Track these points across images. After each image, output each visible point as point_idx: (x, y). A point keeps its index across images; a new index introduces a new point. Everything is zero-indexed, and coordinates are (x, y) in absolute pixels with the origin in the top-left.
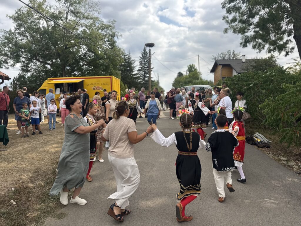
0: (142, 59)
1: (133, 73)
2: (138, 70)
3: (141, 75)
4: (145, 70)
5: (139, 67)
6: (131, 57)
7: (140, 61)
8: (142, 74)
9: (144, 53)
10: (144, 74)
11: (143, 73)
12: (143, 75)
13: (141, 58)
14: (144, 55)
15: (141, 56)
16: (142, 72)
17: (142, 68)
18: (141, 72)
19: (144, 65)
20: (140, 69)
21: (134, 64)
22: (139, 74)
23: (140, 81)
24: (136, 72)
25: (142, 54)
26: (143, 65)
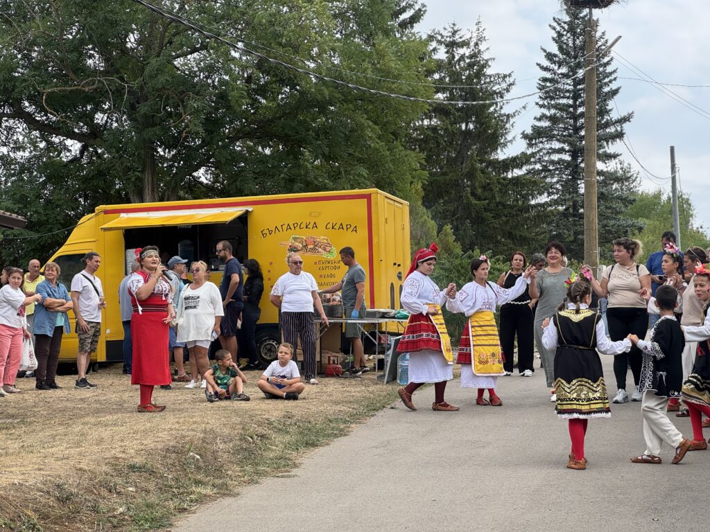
0: (560, 64)
2: (529, 131)
3: (552, 162)
5: (539, 112)
6: (485, 56)
8: (555, 157)
10: (567, 157)
13: (550, 56)
15: (554, 49)
16: (556, 145)
17: (553, 119)
19: (571, 102)
22: (540, 161)
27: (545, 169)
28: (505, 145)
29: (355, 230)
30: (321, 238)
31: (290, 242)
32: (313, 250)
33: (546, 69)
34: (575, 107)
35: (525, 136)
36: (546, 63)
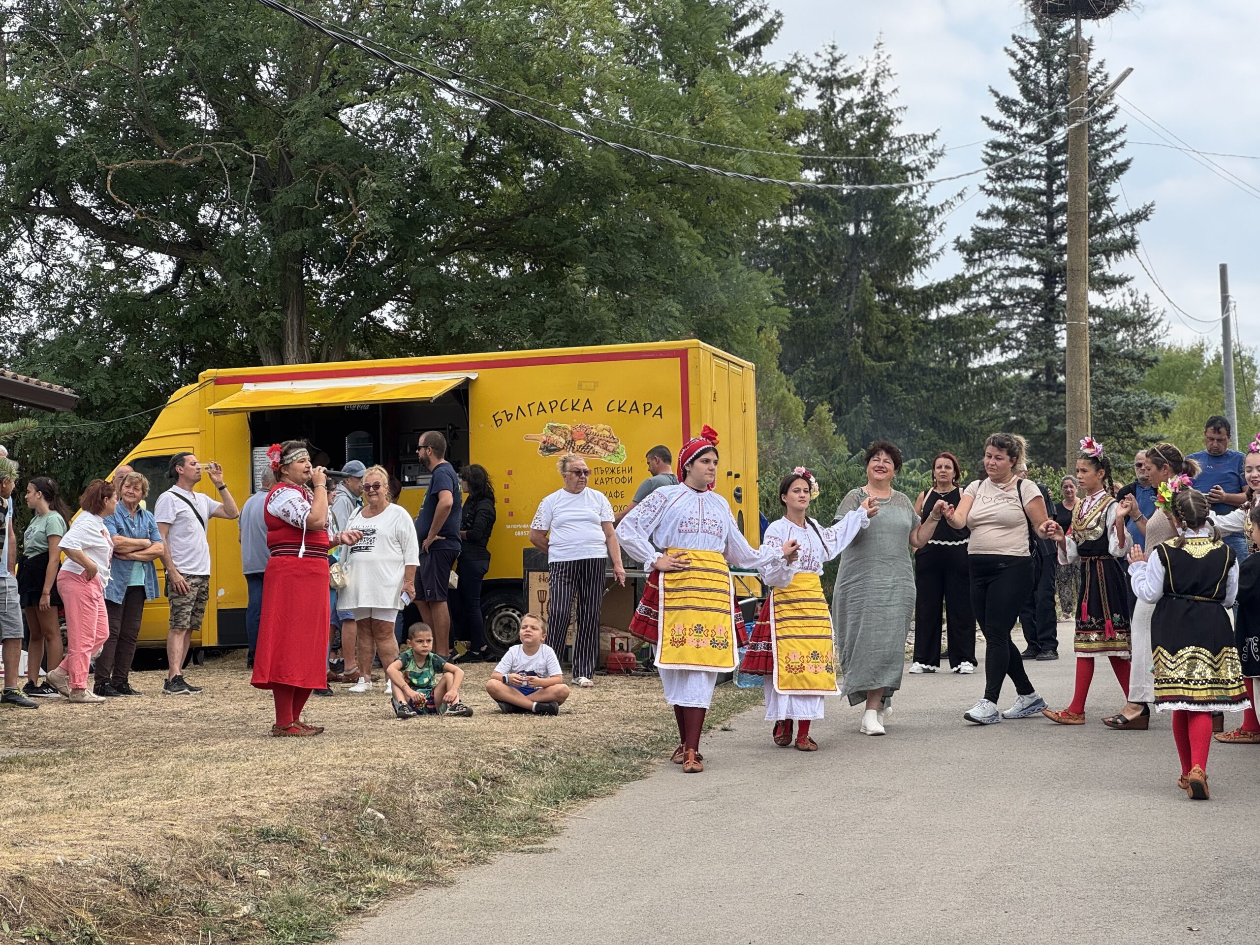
0: (1024, 118)
2: (968, 237)
3: (1010, 293)
5: (986, 203)
6: (891, 103)
8: (1015, 283)
10: (1036, 284)
11: (1025, 272)
12: (1024, 291)
13: (1006, 105)
15: (1013, 91)
16: (1017, 262)
17: (1010, 216)
19: (1043, 185)
22: (987, 290)
27: (997, 305)
28: (925, 262)
29: (659, 412)
30: (600, 428)
31: (544, 434)
32: (585, 449)
33: (999, 127)
34: (1050, 194)
35: (961, 246)
36: (999, 116)
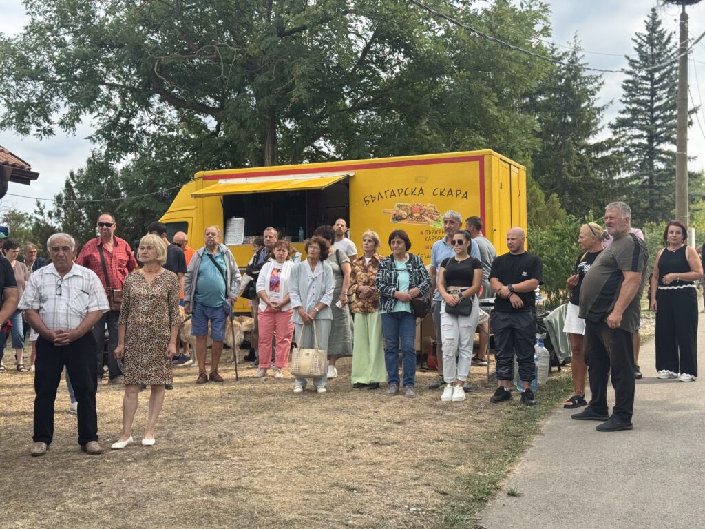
0: (640, 69)
1: (592, 141)
2: (614, 122)
3: (634, 146)
4: (653, 120)
5: (623, 107)
7: (628, 82)
8: (636, 141)
9: (650, 41)
10: (645, 142)
11: (640, 136)
12: (640, 145)
13: (632, 63)
14: (647, 49)
15: (636, 56)
16: (636, 132)
17: (634, 112)
18: (629, 133)
19: (648, 98)
20: (628, 116)
21: (598, 94)
22: (623, 144)
23: (625, 175)
24: (604, 135)
25: (641, 46)
26: (642, 98)
27: (627, 151)
28: (596, 132)
29: (466, 196)
30: (428, 206)
31: (395, 209)
32: (419, 218)
33: (629, 73)
35: (611, 126)
36: (629, 68)
